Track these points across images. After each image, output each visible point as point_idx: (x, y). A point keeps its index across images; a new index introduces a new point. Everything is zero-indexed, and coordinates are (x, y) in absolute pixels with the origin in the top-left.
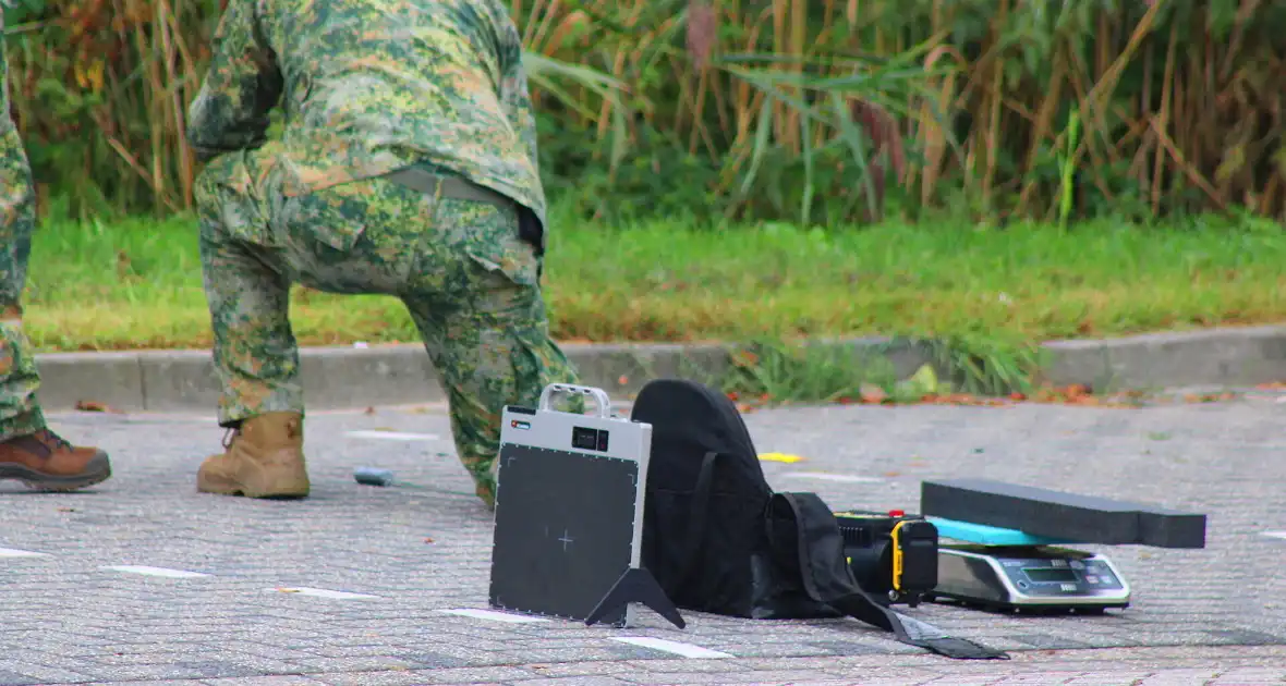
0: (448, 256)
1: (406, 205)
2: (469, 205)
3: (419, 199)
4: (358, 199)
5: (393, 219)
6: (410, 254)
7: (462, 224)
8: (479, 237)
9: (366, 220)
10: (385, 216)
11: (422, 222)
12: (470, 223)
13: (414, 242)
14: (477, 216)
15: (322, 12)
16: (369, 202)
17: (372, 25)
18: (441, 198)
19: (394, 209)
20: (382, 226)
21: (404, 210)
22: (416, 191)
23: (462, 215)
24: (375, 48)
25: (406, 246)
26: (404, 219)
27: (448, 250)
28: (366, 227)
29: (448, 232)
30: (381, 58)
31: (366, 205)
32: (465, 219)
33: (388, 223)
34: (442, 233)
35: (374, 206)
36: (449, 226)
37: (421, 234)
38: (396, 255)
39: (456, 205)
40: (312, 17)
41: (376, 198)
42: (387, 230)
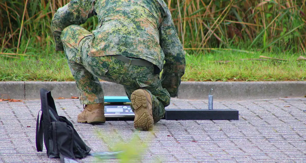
0: (131, 80)
1: (120, 66)
2: (138, 67)
3: (124, 64)
4: (107, 63)
5: (116, 69)
6: (121, 78)
7: (136, 73)
8: (141, 76)
9: (109, 69)
10: (114, 68)
11: (124, 71)
12: (139, 73)
13: (122, 76)
14: (140, 71)
15: (107, 3)
16: (110, 64)
17: (120, 6)
18: (130, 65)
19: (117, 67)
20: (113, 71)
21: (119, 67)
22: (123, 62)
23: (136, 70)
24: (119, 13)
25: (120, 77)
26: (119, 70)
27: (131, 79)
28: (109, 70)
29: (132, 74)
30: (120, 16)
31: (109, 65)
32: (137, 71)
33: (115, 70)
34: (130, 75)
35: (111, 65)
36: (132, 73)
37: (124, 74)
38: (117, 78)
39: (135, 68)
40: (105, 4)
41: (112, 63)
42: (114, 72)
